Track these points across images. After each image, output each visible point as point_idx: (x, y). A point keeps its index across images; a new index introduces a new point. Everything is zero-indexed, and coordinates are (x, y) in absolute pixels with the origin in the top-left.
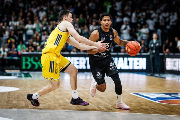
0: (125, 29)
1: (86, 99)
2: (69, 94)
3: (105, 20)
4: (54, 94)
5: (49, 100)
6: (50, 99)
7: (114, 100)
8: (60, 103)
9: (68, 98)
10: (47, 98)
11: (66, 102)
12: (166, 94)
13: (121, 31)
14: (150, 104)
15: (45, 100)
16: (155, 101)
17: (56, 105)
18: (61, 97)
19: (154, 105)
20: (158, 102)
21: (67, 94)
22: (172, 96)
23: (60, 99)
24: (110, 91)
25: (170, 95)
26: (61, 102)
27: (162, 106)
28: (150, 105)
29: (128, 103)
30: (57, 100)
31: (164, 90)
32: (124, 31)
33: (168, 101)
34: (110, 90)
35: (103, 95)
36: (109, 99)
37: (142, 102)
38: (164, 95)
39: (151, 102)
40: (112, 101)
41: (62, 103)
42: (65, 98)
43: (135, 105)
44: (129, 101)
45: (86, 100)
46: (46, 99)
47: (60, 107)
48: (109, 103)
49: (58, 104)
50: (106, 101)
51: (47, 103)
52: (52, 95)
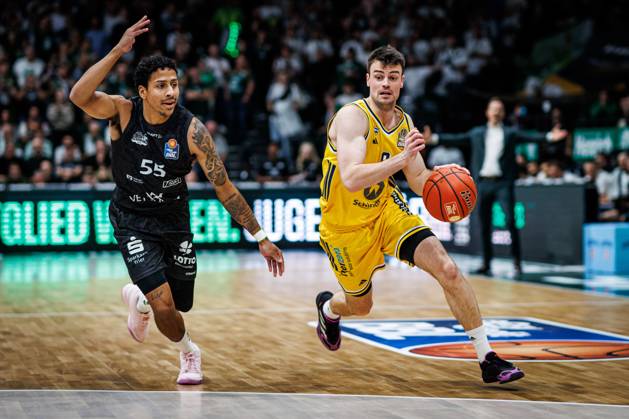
0: (284, 97)
1: (156, 348)
2: (91, 330)
3: (163, 85)
4: (40, 330)
5: (21, 356)
6: (24, 351)
7: (252, 348)
8: (62, 365)
9: (91, 345)
10: (15, 348)
11: (84, 362)
12: (438, 324)
13: (269, 107)
14: (380, 361)
15: (8, 356)
16: (400, 347)
17: (47, 373)
18: (64, 342)
19: (393, 363)
20: (411, 351)
21: (84, 331)
22: (457, 331)
23: (60, 350)
24: (238, 317)
25: (451, 328)
26: (63, 360)
27: (422, 368)
28: (380, 364)
29: (305, 359)
30: (50, 353)
31: (429, 310)
32: (281, 107)
33: (443, 349)
34: (238, 314)
35: (212, 332)
36: (235, 347)
37: (353, 353)
38: (431, 326)
39: (386, 354)
40: (247, 351)
41: (68, 364)
42: (76, 345)
43: (328, 365)
44: (308, 353)
45: (156, 352)
46: (8, 350)
47: (60, 380)
48: (236, 361)
49: (55, 366)
50: (225, 354)
51: (14, 367)
52: (31, 337)
